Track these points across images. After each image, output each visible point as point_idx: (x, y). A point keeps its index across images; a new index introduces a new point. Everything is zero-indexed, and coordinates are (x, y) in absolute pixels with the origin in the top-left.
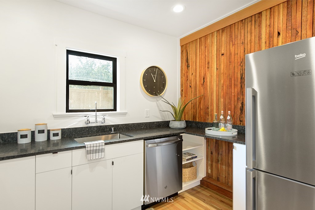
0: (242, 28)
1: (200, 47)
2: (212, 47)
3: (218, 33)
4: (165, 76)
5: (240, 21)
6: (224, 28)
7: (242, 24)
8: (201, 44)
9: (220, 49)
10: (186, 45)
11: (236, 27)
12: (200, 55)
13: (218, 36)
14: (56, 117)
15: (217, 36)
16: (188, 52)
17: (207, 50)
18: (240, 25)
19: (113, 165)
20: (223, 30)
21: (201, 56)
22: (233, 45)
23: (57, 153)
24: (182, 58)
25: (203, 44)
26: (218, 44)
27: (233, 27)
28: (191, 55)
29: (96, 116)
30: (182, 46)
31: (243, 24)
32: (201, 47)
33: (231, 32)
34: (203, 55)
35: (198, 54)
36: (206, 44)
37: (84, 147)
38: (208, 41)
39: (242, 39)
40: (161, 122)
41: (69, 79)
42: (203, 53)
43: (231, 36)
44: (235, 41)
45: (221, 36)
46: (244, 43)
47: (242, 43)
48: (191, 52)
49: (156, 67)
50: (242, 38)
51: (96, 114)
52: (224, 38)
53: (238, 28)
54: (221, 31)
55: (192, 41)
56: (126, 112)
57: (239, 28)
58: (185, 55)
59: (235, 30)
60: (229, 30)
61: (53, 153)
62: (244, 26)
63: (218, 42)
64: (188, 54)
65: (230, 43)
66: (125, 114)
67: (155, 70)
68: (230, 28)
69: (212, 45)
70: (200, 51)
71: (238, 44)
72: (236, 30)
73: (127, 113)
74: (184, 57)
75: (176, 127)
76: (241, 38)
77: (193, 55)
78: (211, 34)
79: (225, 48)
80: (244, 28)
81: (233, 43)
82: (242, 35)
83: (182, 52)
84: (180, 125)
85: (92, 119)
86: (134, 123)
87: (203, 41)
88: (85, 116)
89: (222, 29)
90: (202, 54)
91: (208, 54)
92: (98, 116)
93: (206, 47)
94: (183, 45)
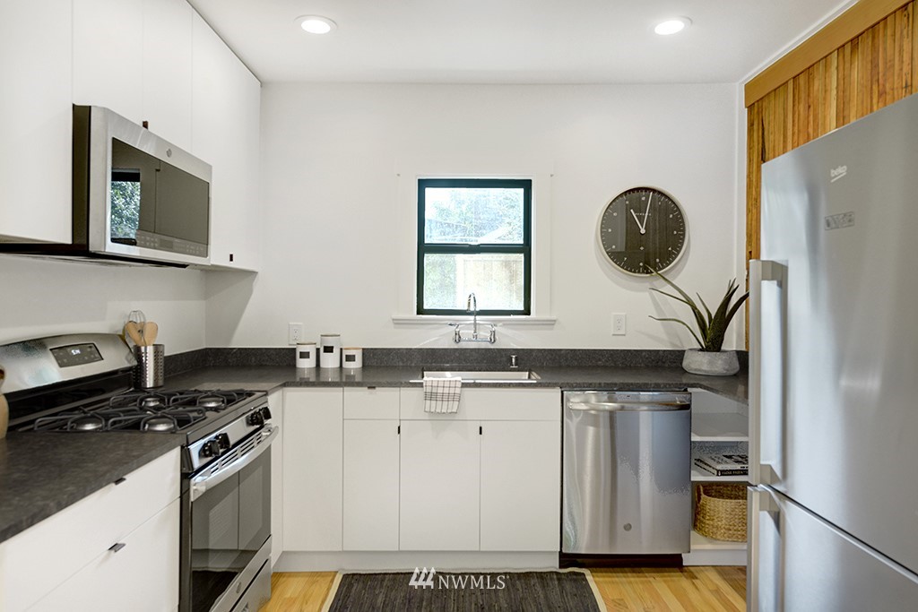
0: (905, 32)
1: (794, 106)
2: (825, 104)
3: (841, 57)
4: (680, 213)
5: (899, 9)
6: (858, 37)
7: (906, 18)
8: (797, 98)
9: (846, 113)
10: (760, 102)
11: (889, 32)
12: (793, 134)
13: (841, 68)
14: (398, 323)
15: (837, 68)
16: (766, 126)
17: (811, 118)
18: (901, 20)
19: (481, 433)
20: (854, 42)
21: (796, 137)
22: (880, 95)
23: (374, 388)
24: (750, 148)
25: (803, 95)
26: (841, 94)
27: (881, 31)
28: (771, 137)
29: (475, 324)
30: (750, 108)
31: (908, 18)
32: (796, 108)
33: (874, 49)
34: (801, 134)
35: (790, 133)
36: (809, 96)
37: (421, 385)
38: (816, 88)
39: (905, 70)
40: (665, 351)
41: (426, 242)
42: (801, 128)
43: (874, 65)
44: (885, 81)
45: (847, 65)
46: (911, 85)
47: (906, 86)
48: (772, 124)
49: (647, 189)
50: (906, 68)
51: (475, 320)
52: (858, 72)
53: (894, 35)
54: (848, 48)
55: (775, 90)
56: (554, 317)
57: (898, 35)
58: (758, 137)
59: (885, 42)
60: (870, 43)
61: (369, 388)
62: (910, 28)
63: (841, 88)
64: (766, 133)
65: (872, 88)
66: (551, 323)
67: (643, 199)
68: (873, 38)
69: (825, 99)
70: (793, 121)
71: (893, 89)
72: (889, 41)
73: (555, 321)
74: (756, 144)
75: (695, 370)
76: (901, 69)
77: (777, 136)
78: (824, 60)
79: (860, 107)
80: (910, 32)
81: (881, 87)
82: (906, 58)
83: (751, 125)
84: (711, 363)
85: (467, 333)
86: (575, 350)
87: (802, 88)
88: (451, 325)
89: (852, 40)
90: (799, 131)
91: (814, 130)
92: (480, 324)
93: (809, 107)
94: (754, 104)
